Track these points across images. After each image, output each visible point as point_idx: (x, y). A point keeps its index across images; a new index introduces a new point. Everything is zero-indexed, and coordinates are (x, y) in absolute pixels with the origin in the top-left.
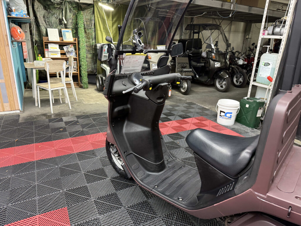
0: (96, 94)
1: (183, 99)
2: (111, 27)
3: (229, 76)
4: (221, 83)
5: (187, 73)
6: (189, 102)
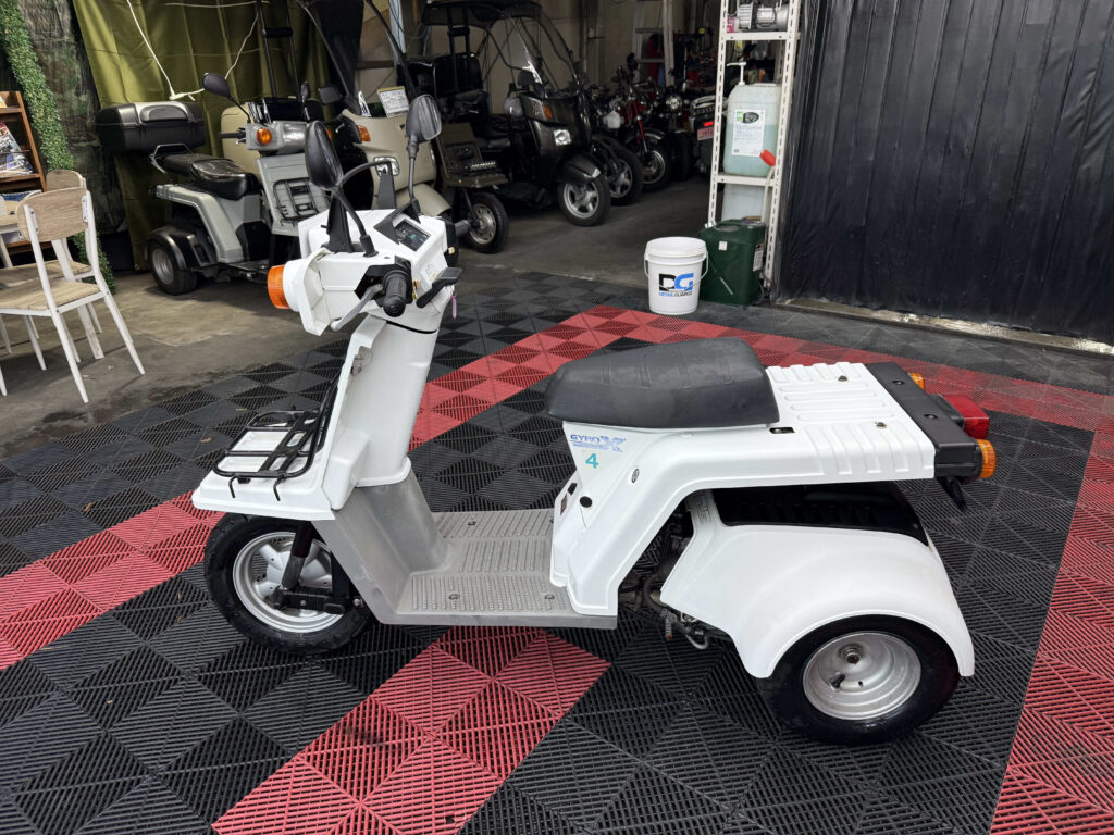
1: (497, 267)
2: (147, 32)
4: (582, 199)
5: (484, 177)
6: (524, 271)
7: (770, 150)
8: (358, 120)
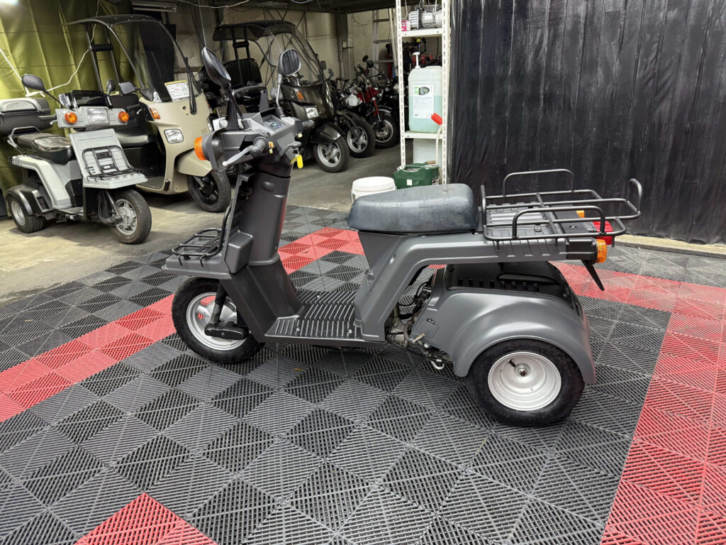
0: (27, 242)
2: (9, 51)
3: (342, 135)
4: (330, 154)
7: (438, 114)
8: (150, 105)
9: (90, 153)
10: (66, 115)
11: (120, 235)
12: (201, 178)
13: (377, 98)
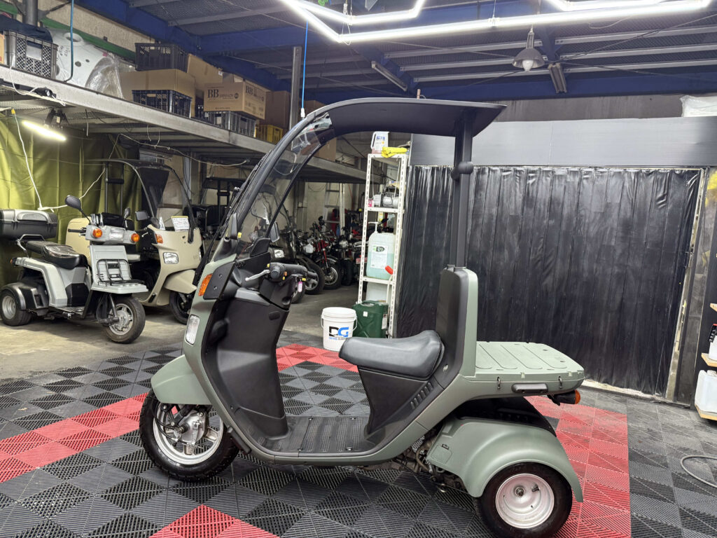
2: (32, 172)
7: (391, 266)
8: (157, 231)
9: (103, 263)
10: (94, 231)
11: (111, 334)
12: (186, 295)
13: (327, 249)
